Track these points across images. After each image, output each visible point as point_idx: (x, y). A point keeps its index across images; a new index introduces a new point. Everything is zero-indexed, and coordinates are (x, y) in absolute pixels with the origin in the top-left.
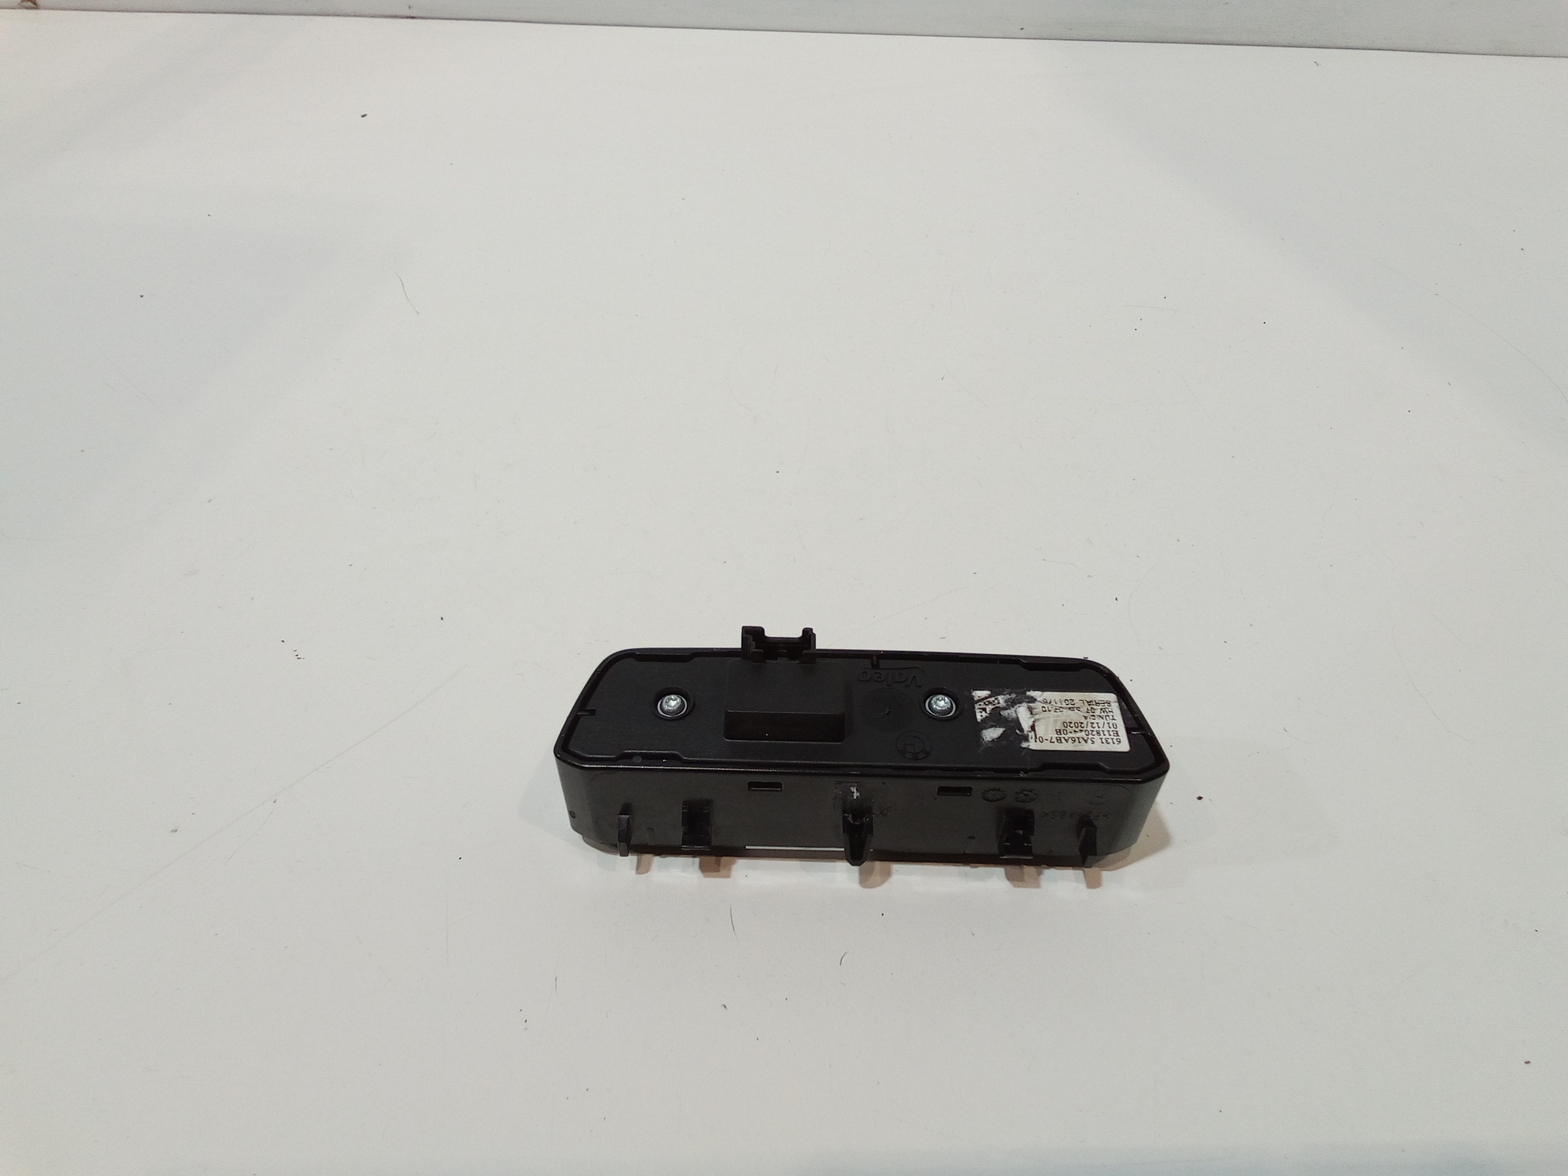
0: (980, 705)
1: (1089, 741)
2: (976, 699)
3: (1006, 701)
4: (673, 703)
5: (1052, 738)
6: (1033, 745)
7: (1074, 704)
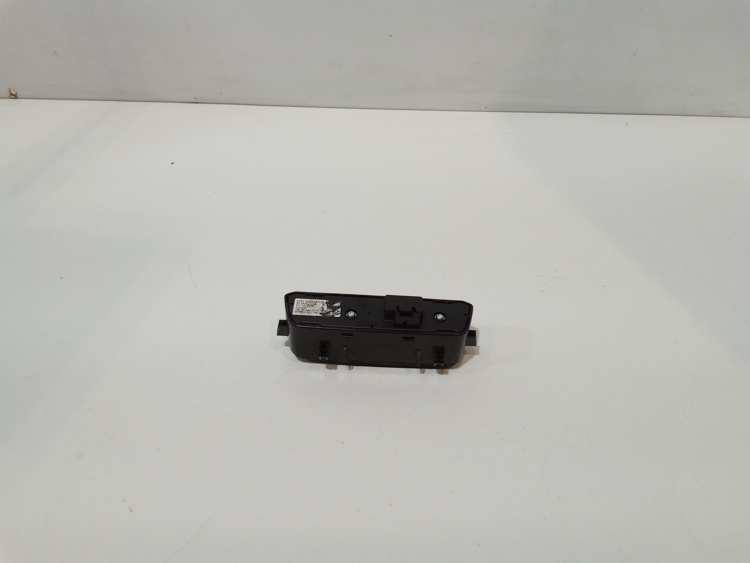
0: (339, 313)
1: (307, 301)
2: (340, 315)
5: (318, 303)
6: (325, 301)
7: (307, 312)
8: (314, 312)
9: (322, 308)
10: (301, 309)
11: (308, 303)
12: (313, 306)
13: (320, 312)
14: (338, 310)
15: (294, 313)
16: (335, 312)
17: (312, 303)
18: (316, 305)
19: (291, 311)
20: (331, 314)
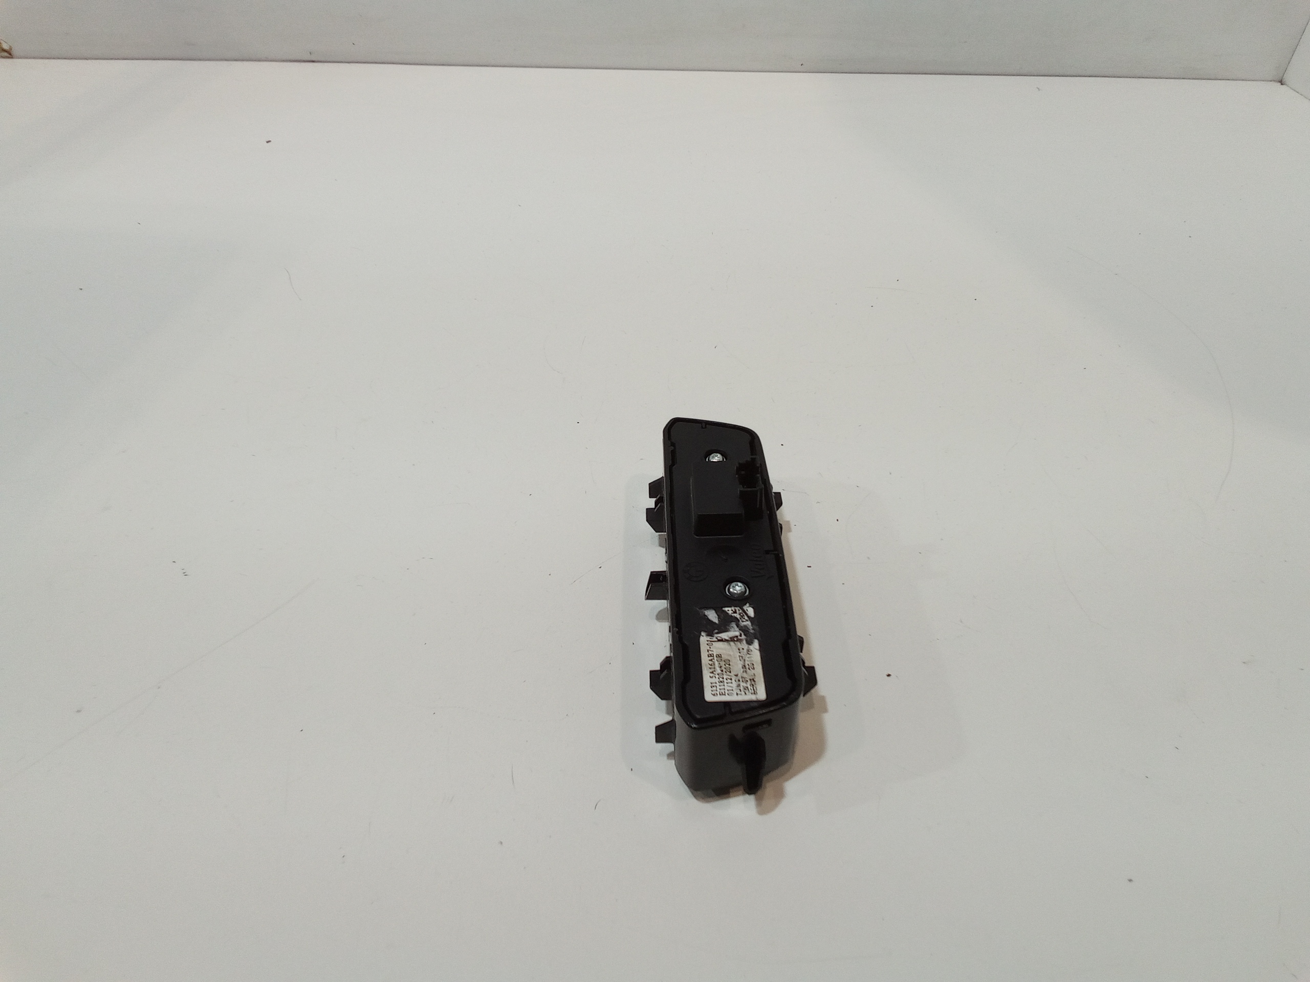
0: (739, 610)
1: (712, 675)
2: (745, 608)
3: (745, 626)
4: (716, 458)
5: (712, 651)
6: (704, 639)
7: (749, 669)
8: (748, 656)
9: (732, 643)
10: (742, 684)
11: (718, 670)
12: (728, 662)
13: (744, 645)
14: (730, 612)
15: (762, 695)
16: (738, 616)
17: (717, 663)
18: (722, 656)
19: (756, 704)
20: (745, 623)
